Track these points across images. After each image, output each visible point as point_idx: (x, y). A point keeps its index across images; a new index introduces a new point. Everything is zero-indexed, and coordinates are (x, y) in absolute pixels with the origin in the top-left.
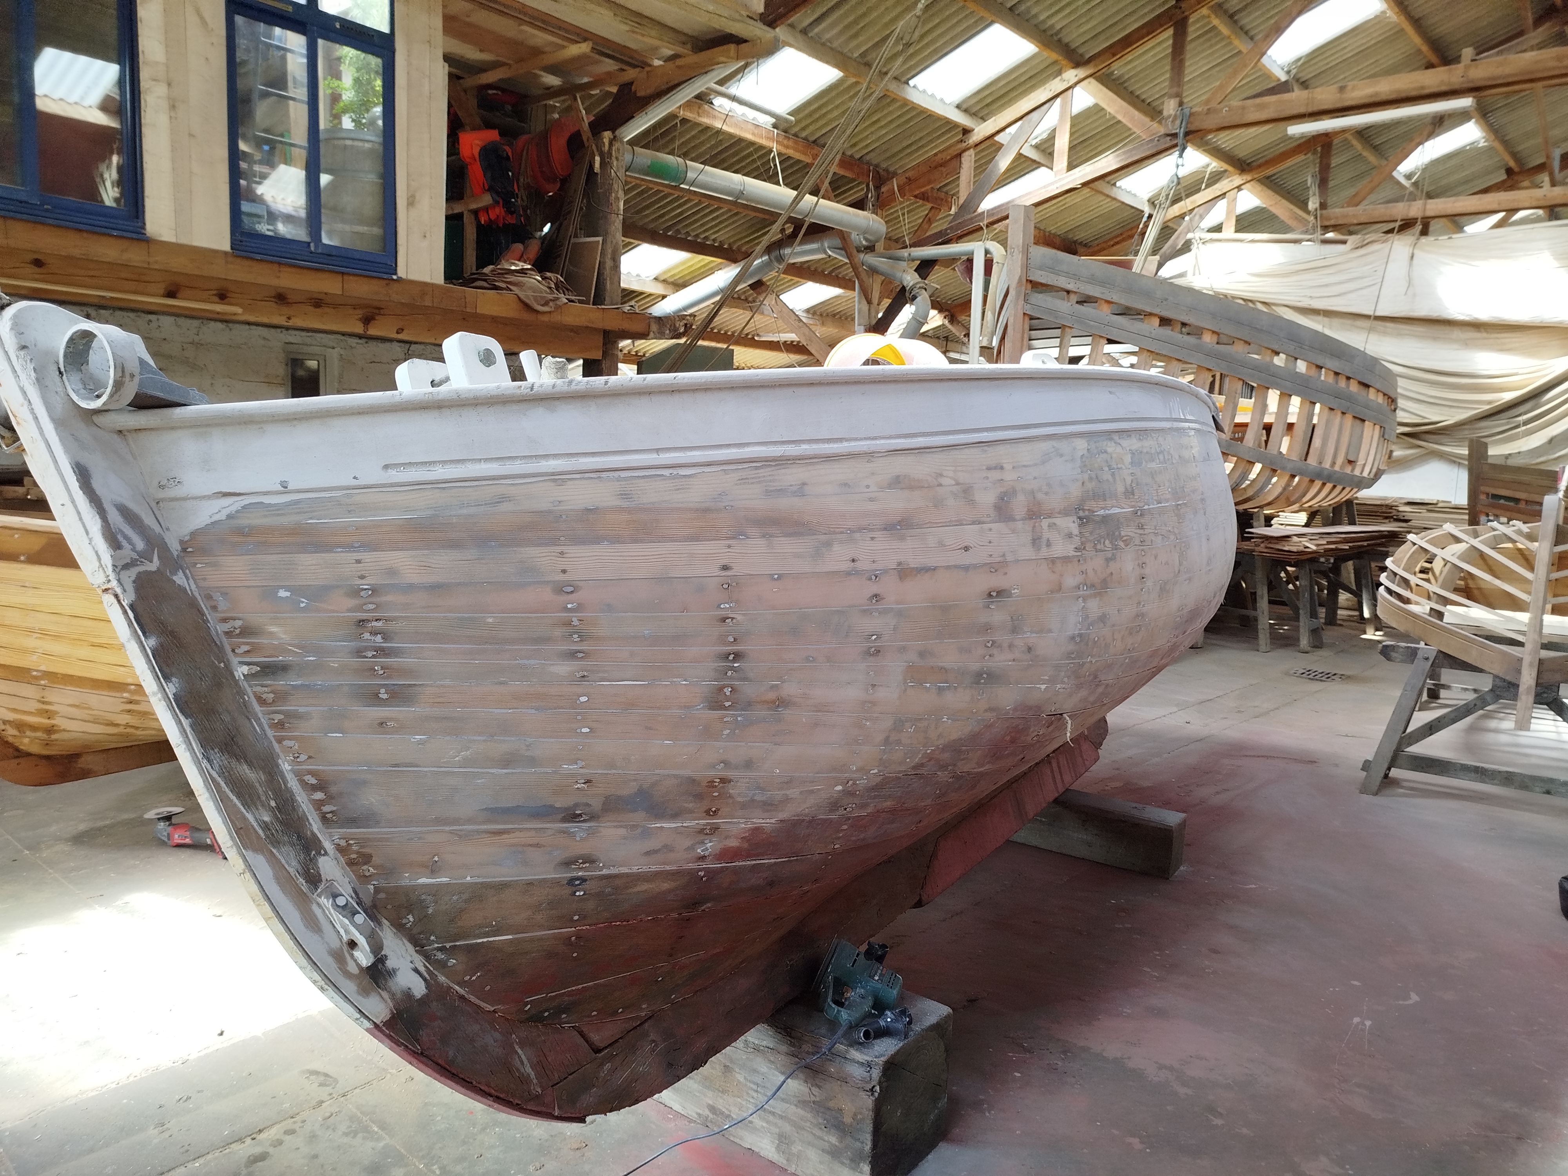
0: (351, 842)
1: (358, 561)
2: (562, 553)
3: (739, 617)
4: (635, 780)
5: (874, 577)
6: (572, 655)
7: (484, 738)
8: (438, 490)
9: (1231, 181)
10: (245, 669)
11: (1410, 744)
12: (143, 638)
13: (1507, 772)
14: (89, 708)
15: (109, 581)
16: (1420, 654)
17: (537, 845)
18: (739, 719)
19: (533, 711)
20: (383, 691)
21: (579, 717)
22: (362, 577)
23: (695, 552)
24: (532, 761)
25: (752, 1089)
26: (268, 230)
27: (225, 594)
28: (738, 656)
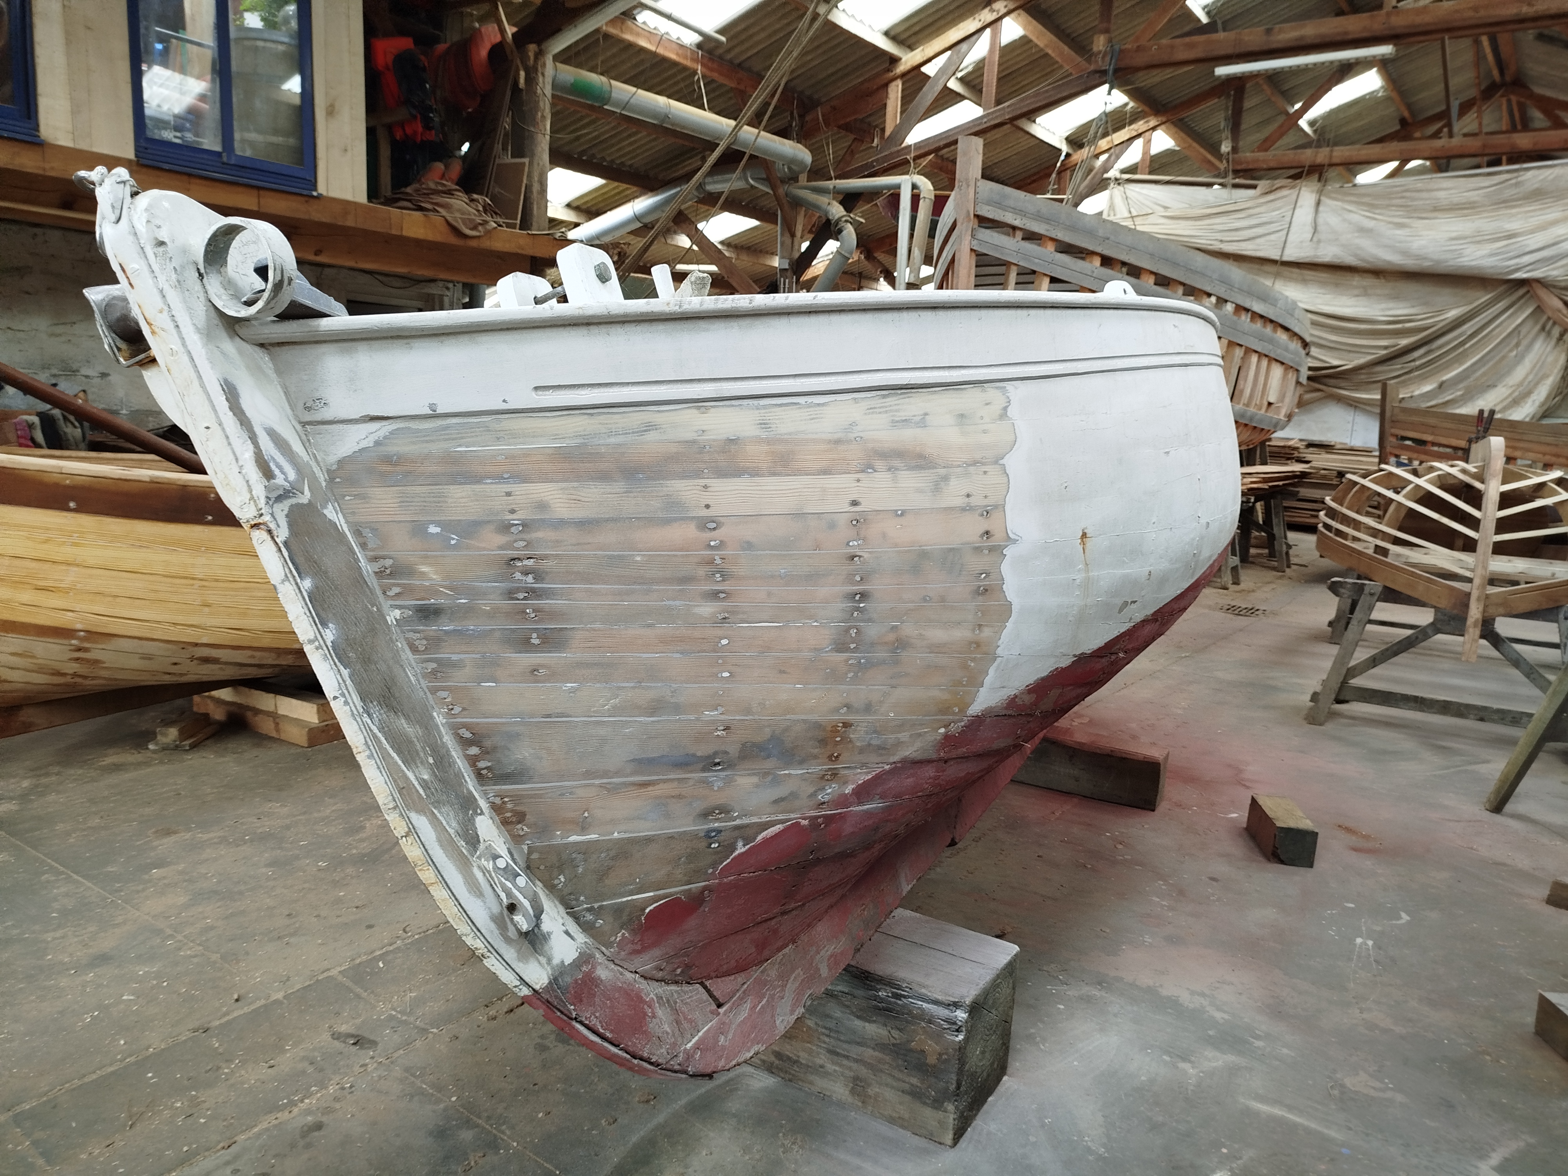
0: (506, 799)
1: (509, 494)
2: (706, 487)
3: (866, 555)
4: (769, 726)
5: (985, 513)
6: (715, 595)
7: (632, 685)
8: (586, 417)
9: (1147, 122)
10: (397, 613)
11: (1354, 677)
12: (299, 580)
13: (1444, 701)
14: (33, 657)
15: (261, 515)
16: (1367, 590)
17: (679, 797)
18: (862, 661)
19: (678, 655)
20: (534, 635)
21: (720, 661)
22: (513, 511)
23: (828, 486)
24: (677, 708)
25: (823, 1034)
26: (176, 137)
27: (374, 530)
28: (864, 596)
